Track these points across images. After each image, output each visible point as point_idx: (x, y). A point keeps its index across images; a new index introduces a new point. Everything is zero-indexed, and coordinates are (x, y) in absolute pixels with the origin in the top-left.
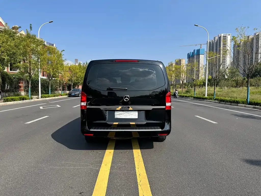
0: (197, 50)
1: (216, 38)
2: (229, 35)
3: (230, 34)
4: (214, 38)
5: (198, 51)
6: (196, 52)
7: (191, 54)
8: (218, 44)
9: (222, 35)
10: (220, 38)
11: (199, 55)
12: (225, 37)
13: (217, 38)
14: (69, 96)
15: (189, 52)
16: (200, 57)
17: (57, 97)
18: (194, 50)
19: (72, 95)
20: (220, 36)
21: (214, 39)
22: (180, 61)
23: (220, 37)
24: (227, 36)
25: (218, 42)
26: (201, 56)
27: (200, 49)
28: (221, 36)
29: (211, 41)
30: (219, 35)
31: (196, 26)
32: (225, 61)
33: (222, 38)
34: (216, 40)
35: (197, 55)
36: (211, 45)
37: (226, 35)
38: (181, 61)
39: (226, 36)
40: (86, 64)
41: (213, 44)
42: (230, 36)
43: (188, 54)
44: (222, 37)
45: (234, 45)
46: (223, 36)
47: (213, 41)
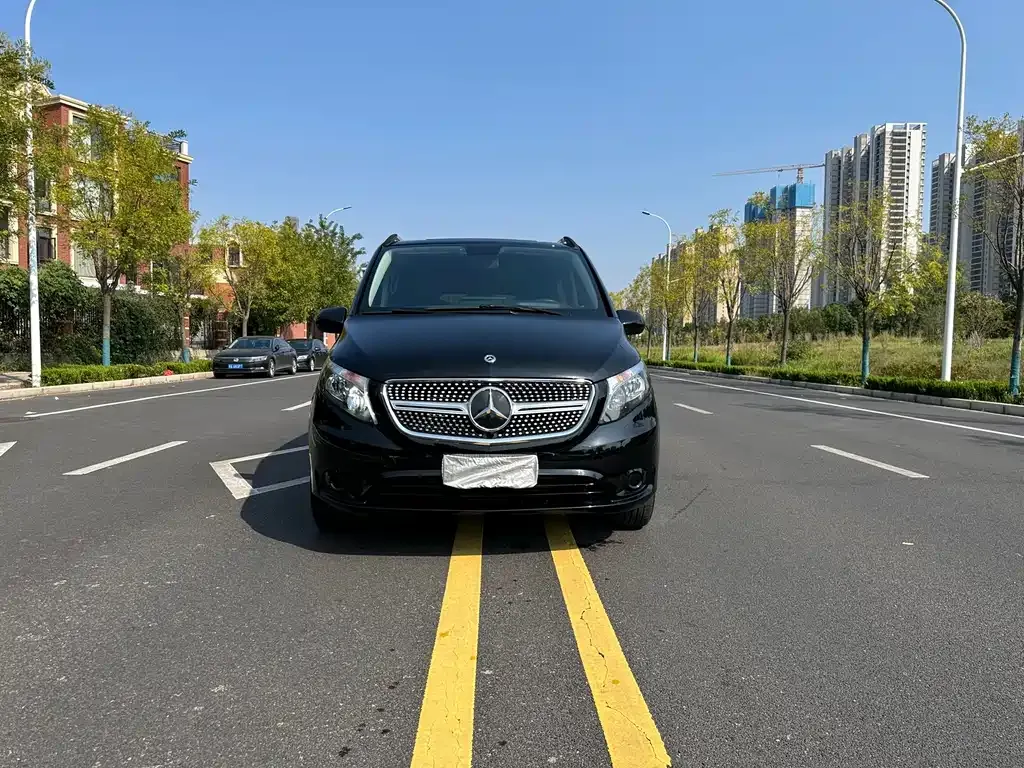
0: (786, 188)
2: (918, 128)
3: (921, 124)
4: (857, 142)
5: (791, 192)
6: (779, 194)
8: (872, 164)
9: (889, 128)
10: (879, 140)
11: (791, 209)
12: (900, 138)
13: (866, 141)
14: (218, 376)
16: (797, 218)
17: (148, 379)
18: (773, 191)
19: (230, 366)
20: (878, 132)
21: (856, 147)
23: (879, 137)
24: (908, 130)
25: (872, 155)
26: (799, 212)
27: (794, 186)
28: (884, 133)
29: (842, 152)
30: (876, 127)
32: (900, 234)
33: (888, 141)
34: (863, 147)
35: (783, 210)
36: (843, 168)
37: (905, 128)
39: (904, 134)
40: (318, 227)
41: (849, 162)
42: (919, 132)
43: (748, 206)
44: (887, 135)
45: (934, 169)
46: (894, 134)
47: (852, 152)
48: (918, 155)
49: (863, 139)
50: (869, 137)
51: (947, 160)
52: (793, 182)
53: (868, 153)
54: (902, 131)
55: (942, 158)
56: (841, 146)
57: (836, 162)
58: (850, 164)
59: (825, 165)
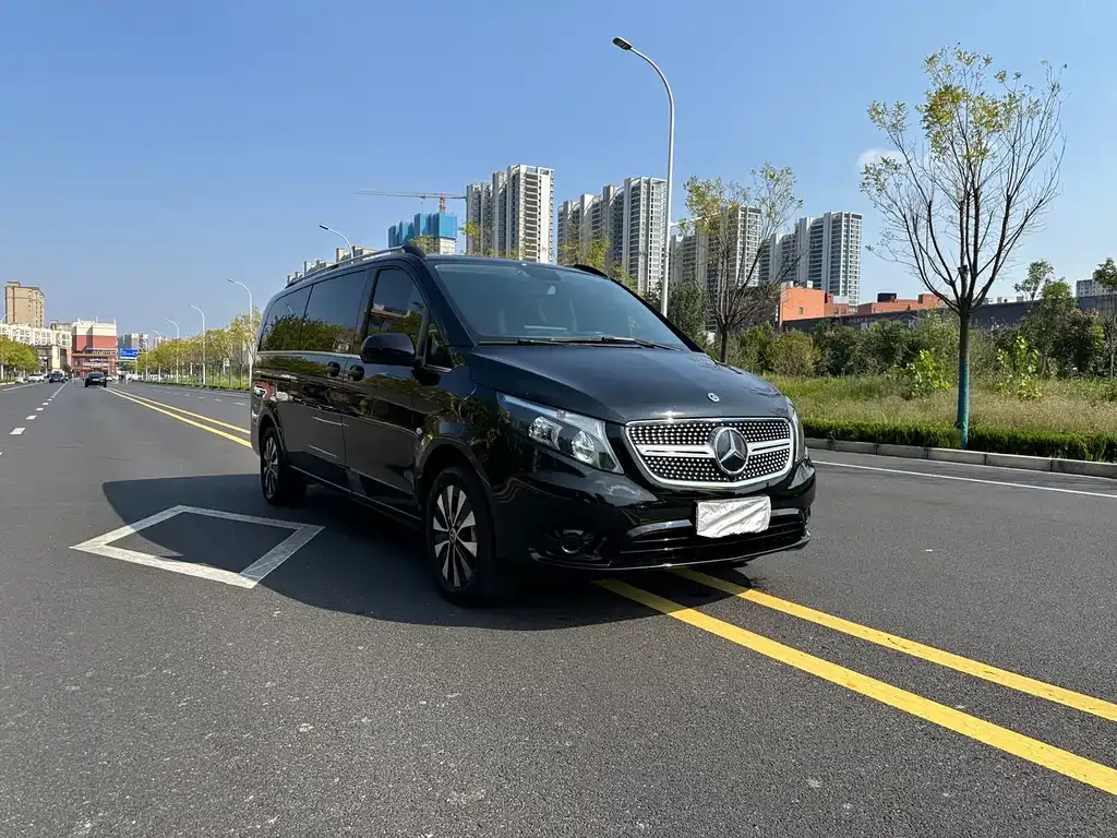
0: (430, 218)
2: (547, 173)
3: (550, 170)
4: (495, 178)
5: (434, 222)
6: (423, 224)
7: (405, 232)
8: (509, 202)
9: (523, 169)
10: (515, 179)
11: (437, 239)
12: (532, 180)
13: (503, 179)
15: (398, 224)
16: (442, 249)
18: (417, 218)
20: (514, 172)
21: (494, 184)
23: (514, 176)
24: (539, 174)
25: (509, 194)
26: (443, 242)
27: (438, 215)
28: (519, 174)
29: (482, 186)
30: (512, 167)
33: (522, 182)
34: (500, 184)
36: (482, 203)
37: (537, 172)
39: (535, 177)
41: (489, 201)
42: (548, 177)
43: (392, 230)
44: (522, 176)
45: (560, 215)
46: (527, 176)
47: (491, 188)
48: (548, 199)
49: (501, 177)
50: (506, 176)
51: (569, 207)
52: (438, 210)
53: (505, 191)
54: (534, 174)
55: (566, 204)
56: (482, 182)
57: (476, 196)
59: (467, 199)
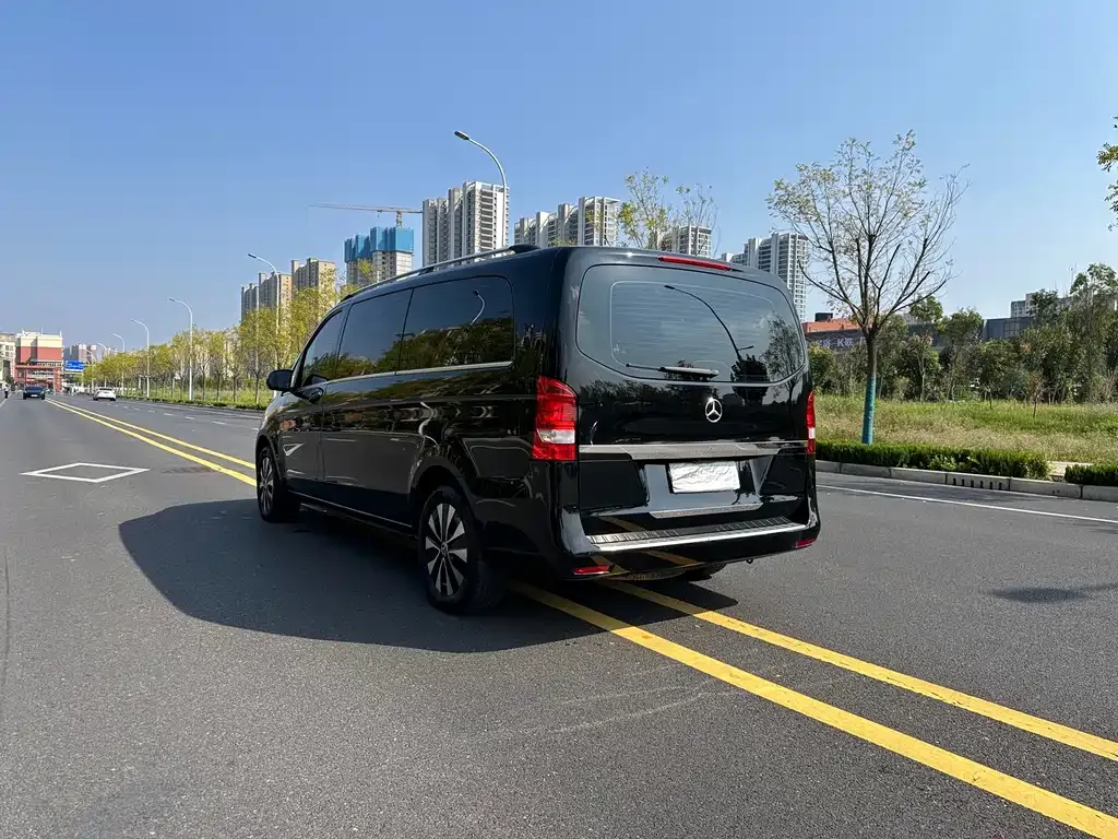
0: (386, 231)
1: (456, 193)
2: (502, 191)
3: (505, 188)
4: (451, 194)
5: (390, 235)
6: (379, 238)
7: (361, 246)
8: (464, 218)
9: (479, 186)
10: (470, 196)
11: (393, 252)
12: (487, 197)
13: (459, 195)
15: (354, 238)
16: (398, 263)
18: (373, 232)
20: (469, 189)
21: (449, 199)
22: (312, 268)
23: (469, 193)
24: (494, 191)
25: (465, 210)
26: (399, 256)
27: (394, 229)
28: (474, 189)
29: (438, 202)
30: (468, 184)
31: (462, 136)
33: (477, 198)
34: (456, 201)
35: (384, 253)
36: (438, 218)
37: (492, 189)
38: (317, 269)
39: (491, 195)
42: (503, 195)
43: (348, 244)
44: (477, 193)
45: (517, 231)
46: (483, 193)
47: (447, 204)
50: (461, 192)
51: (526, 224)
52: (391, 224)
53: (461, 207)
54: (490, 191)
55: (522, 221)
56: (438, 198)
57: (432, 211)
58: (445, 216)
59: (423, 213)
